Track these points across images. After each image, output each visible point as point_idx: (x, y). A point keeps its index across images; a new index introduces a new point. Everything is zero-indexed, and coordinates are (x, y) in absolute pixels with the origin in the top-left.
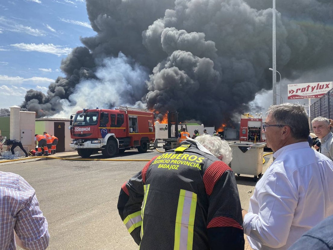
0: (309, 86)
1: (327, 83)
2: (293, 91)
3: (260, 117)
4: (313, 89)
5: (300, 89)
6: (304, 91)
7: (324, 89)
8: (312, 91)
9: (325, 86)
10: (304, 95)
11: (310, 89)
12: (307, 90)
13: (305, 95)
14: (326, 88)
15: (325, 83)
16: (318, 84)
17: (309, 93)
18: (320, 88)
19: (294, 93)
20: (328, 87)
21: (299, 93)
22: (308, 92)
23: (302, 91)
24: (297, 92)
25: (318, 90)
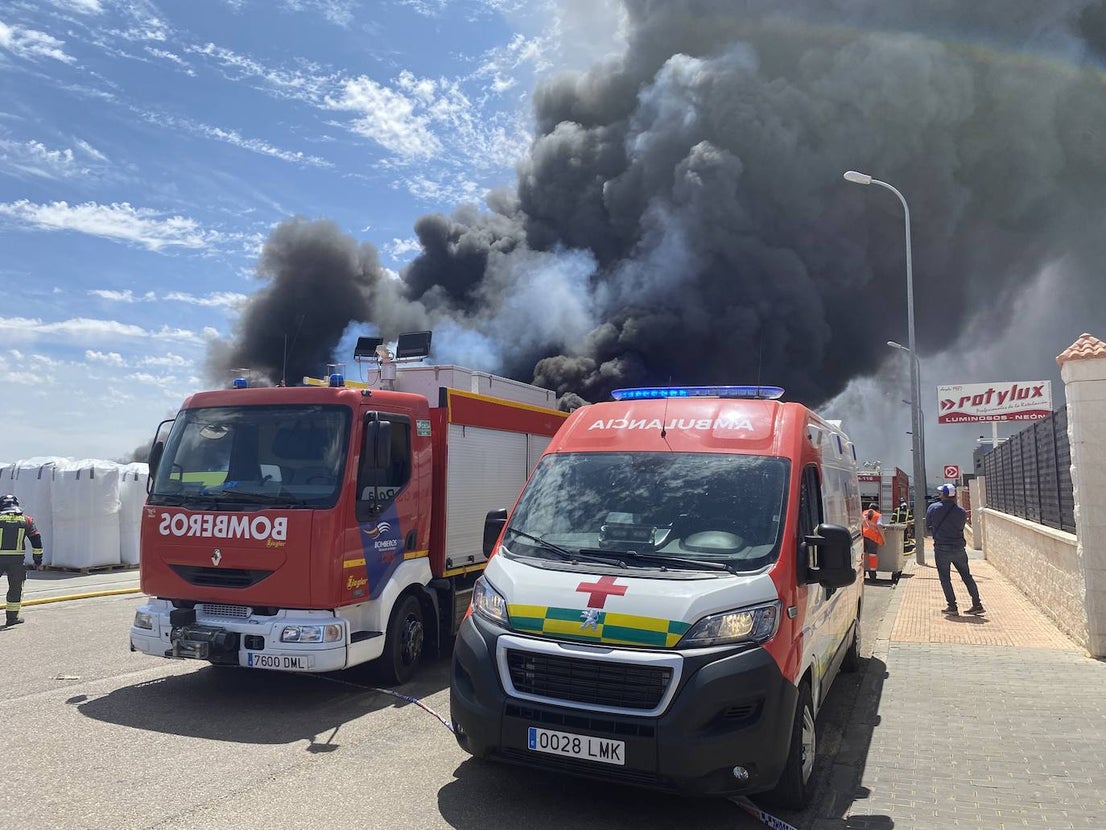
0: (990, 392)
1: (1038, 384)
2: (953, 404)
3: (876, 473)
4: (1002, 398)
5: (968, 398)
6: (980, 403)
7: (1028, 400)
8: (1000, 403)
9: (1032, 392)
10: (979, 414)
11: (995, 398)
12: (988, 402)
13: (984, 413)
14: (1034, 396)
15: (1031, 384)
16: (1015, 387)
17: (992, 407)
18: (1020, 397)
19: (955, 409)
20: (1040, 395)
21: (968, 408)
22: (988, 406)
23: (974, 404)
24: (961, 405)
25: (1016, 402)
